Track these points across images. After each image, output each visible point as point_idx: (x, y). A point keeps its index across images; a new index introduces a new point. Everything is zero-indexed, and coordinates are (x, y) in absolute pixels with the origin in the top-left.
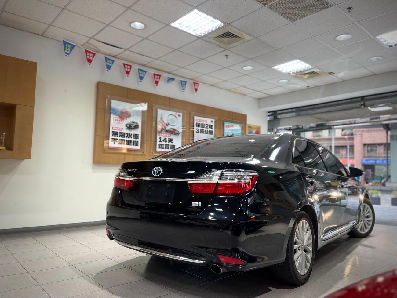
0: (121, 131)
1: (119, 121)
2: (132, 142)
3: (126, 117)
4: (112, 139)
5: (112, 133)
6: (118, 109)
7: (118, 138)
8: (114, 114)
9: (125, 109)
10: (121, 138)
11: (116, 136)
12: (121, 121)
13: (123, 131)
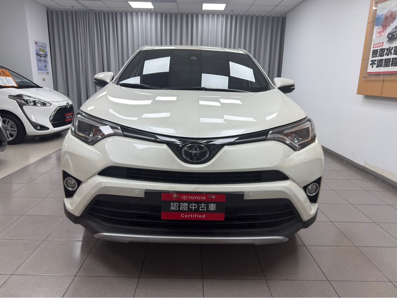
0: (381, 48)
1: (381, 34)
2: (391, 60)
3: (390, 23)
4: (372, 61)
5: (372, 53)
6: (382, 15)
7: (377, 58)
8: (377, 25)
9: (390, 10)
10: (380, 58)
11: (375, 57)
12: (384, 32)
13: (383, 47)
